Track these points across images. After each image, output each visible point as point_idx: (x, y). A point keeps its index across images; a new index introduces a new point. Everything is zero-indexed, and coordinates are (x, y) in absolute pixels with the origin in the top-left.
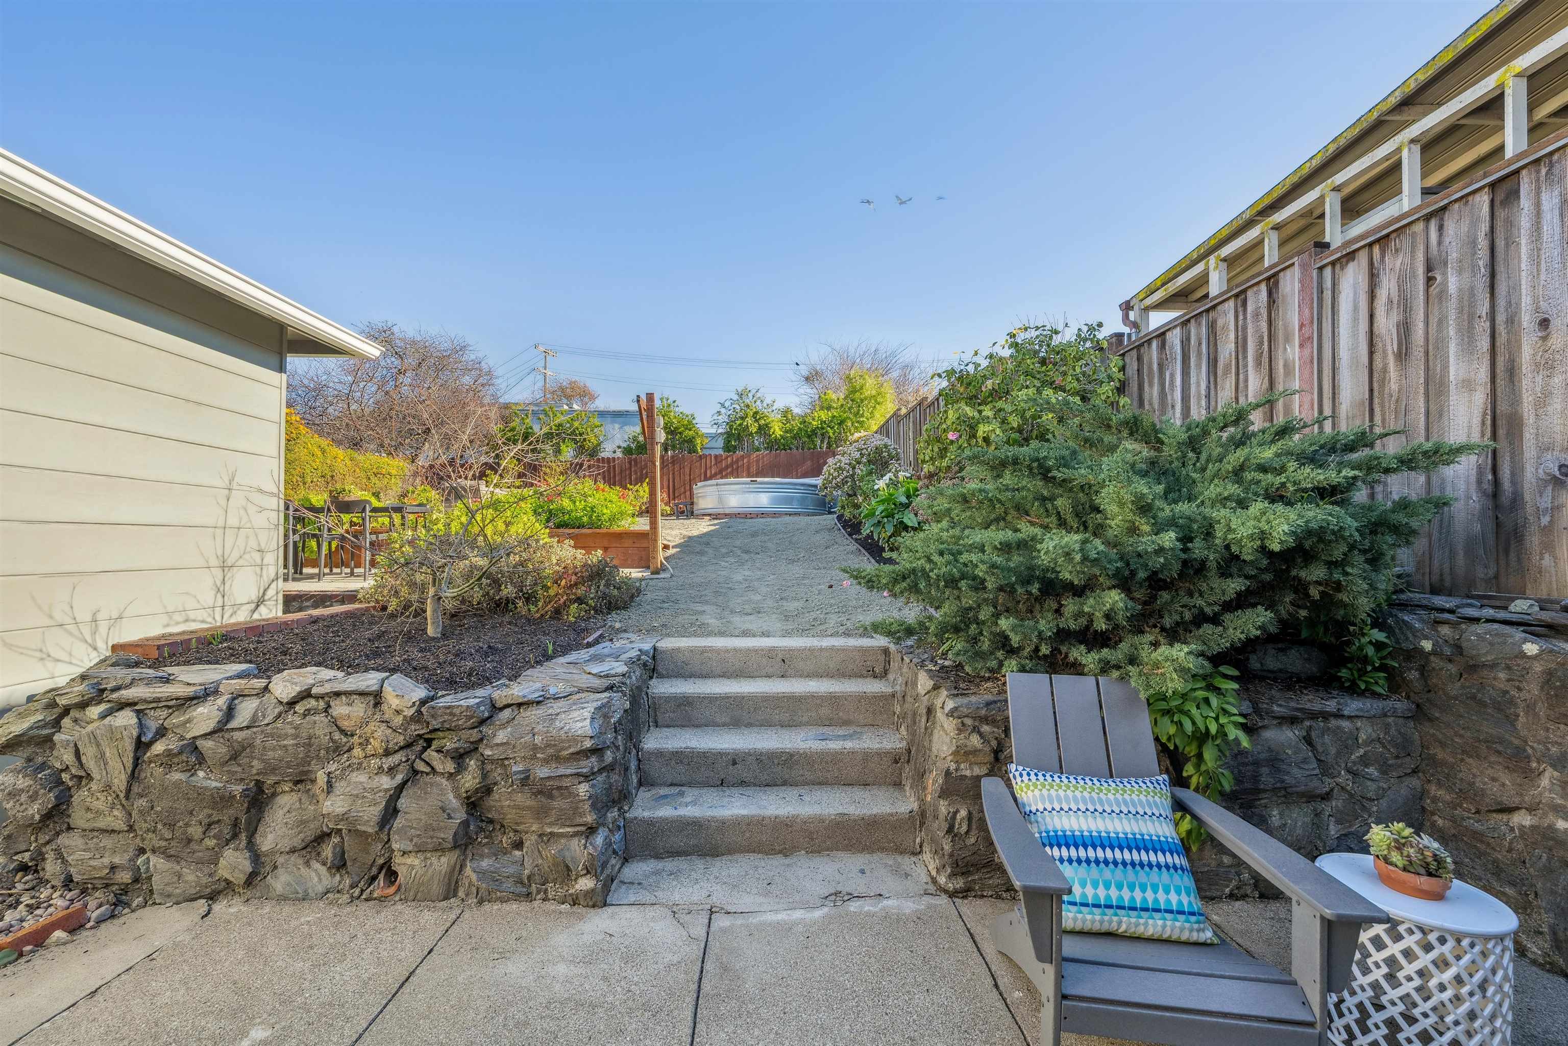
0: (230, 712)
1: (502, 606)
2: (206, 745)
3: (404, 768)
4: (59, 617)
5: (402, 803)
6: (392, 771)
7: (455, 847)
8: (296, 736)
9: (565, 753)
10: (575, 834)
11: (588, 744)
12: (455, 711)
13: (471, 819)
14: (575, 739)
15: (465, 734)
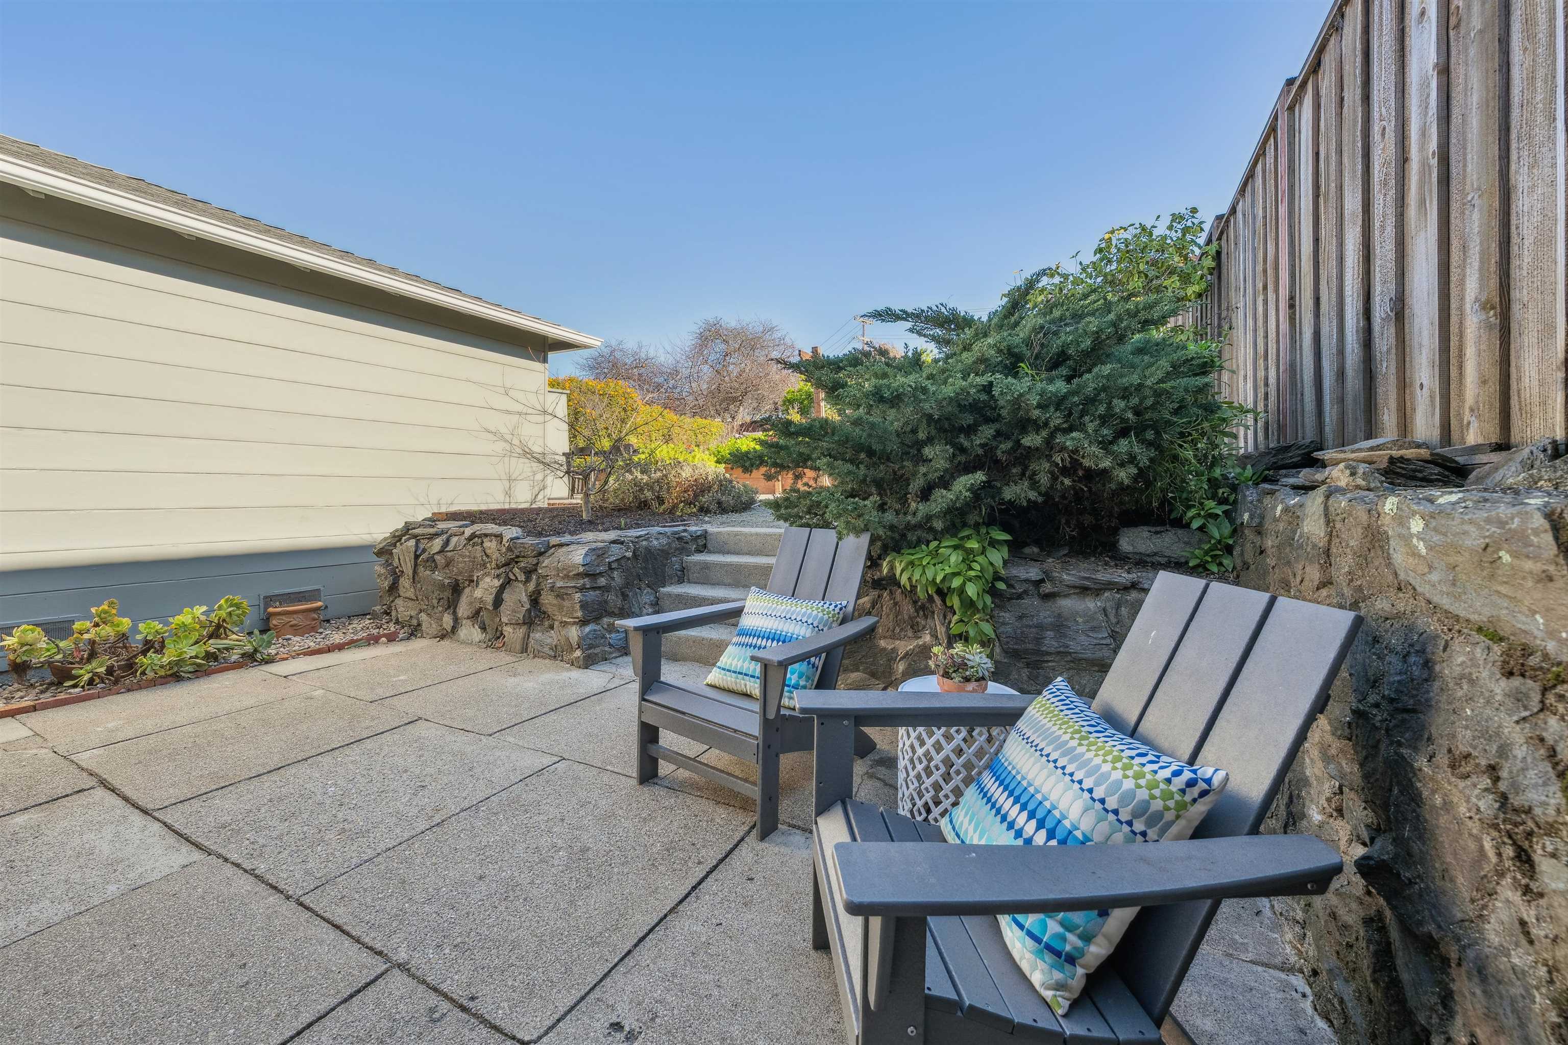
0: (447, 542)
1: (644, 505)
2: (437, 557)
3: (503, 575)
4: (422, 500)
5: (505, 596)
6: (498, 576)
7: (524, 623)
8: (469, 557)
9: (571, 574)
10: (574, 623)
11: (581, 569)
12: (527, 546)
13: (533, 609)
14: (575, 566)
15: (530, 560)
